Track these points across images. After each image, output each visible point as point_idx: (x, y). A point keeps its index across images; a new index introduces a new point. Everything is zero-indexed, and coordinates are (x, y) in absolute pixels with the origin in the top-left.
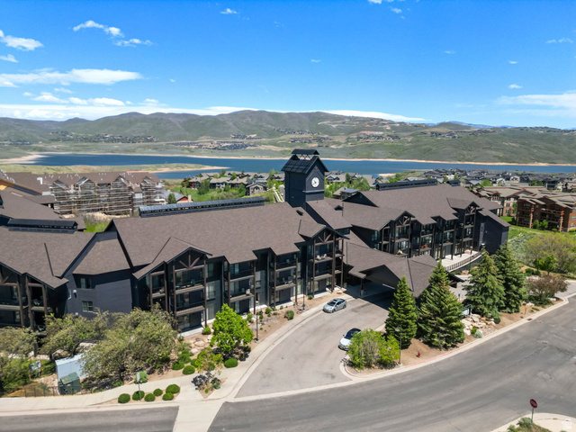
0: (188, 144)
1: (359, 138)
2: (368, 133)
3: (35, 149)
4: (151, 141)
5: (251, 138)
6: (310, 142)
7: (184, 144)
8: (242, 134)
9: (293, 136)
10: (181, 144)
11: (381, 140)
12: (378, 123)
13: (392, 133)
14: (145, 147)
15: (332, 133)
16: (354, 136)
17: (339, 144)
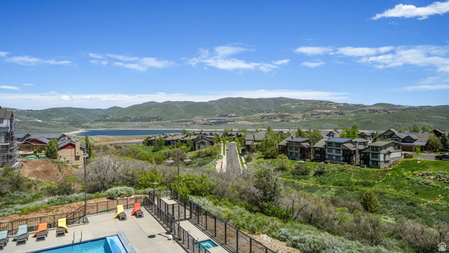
0: (186, 122)
1: (312, 115)
2: (320, 111)
3: (83, 127)
4: (161, 120)
5: (231, 116)
6: (275, 118)
7: (183, 121)
8: (225, 113)
9: (262, 114)
10: (181, 122)
11: (330, 116)
12: (327, 104)
13: (338, 111)
14: (156, 124)
15: (291, 111)
16: (309, 113)
17: (297, 119)
